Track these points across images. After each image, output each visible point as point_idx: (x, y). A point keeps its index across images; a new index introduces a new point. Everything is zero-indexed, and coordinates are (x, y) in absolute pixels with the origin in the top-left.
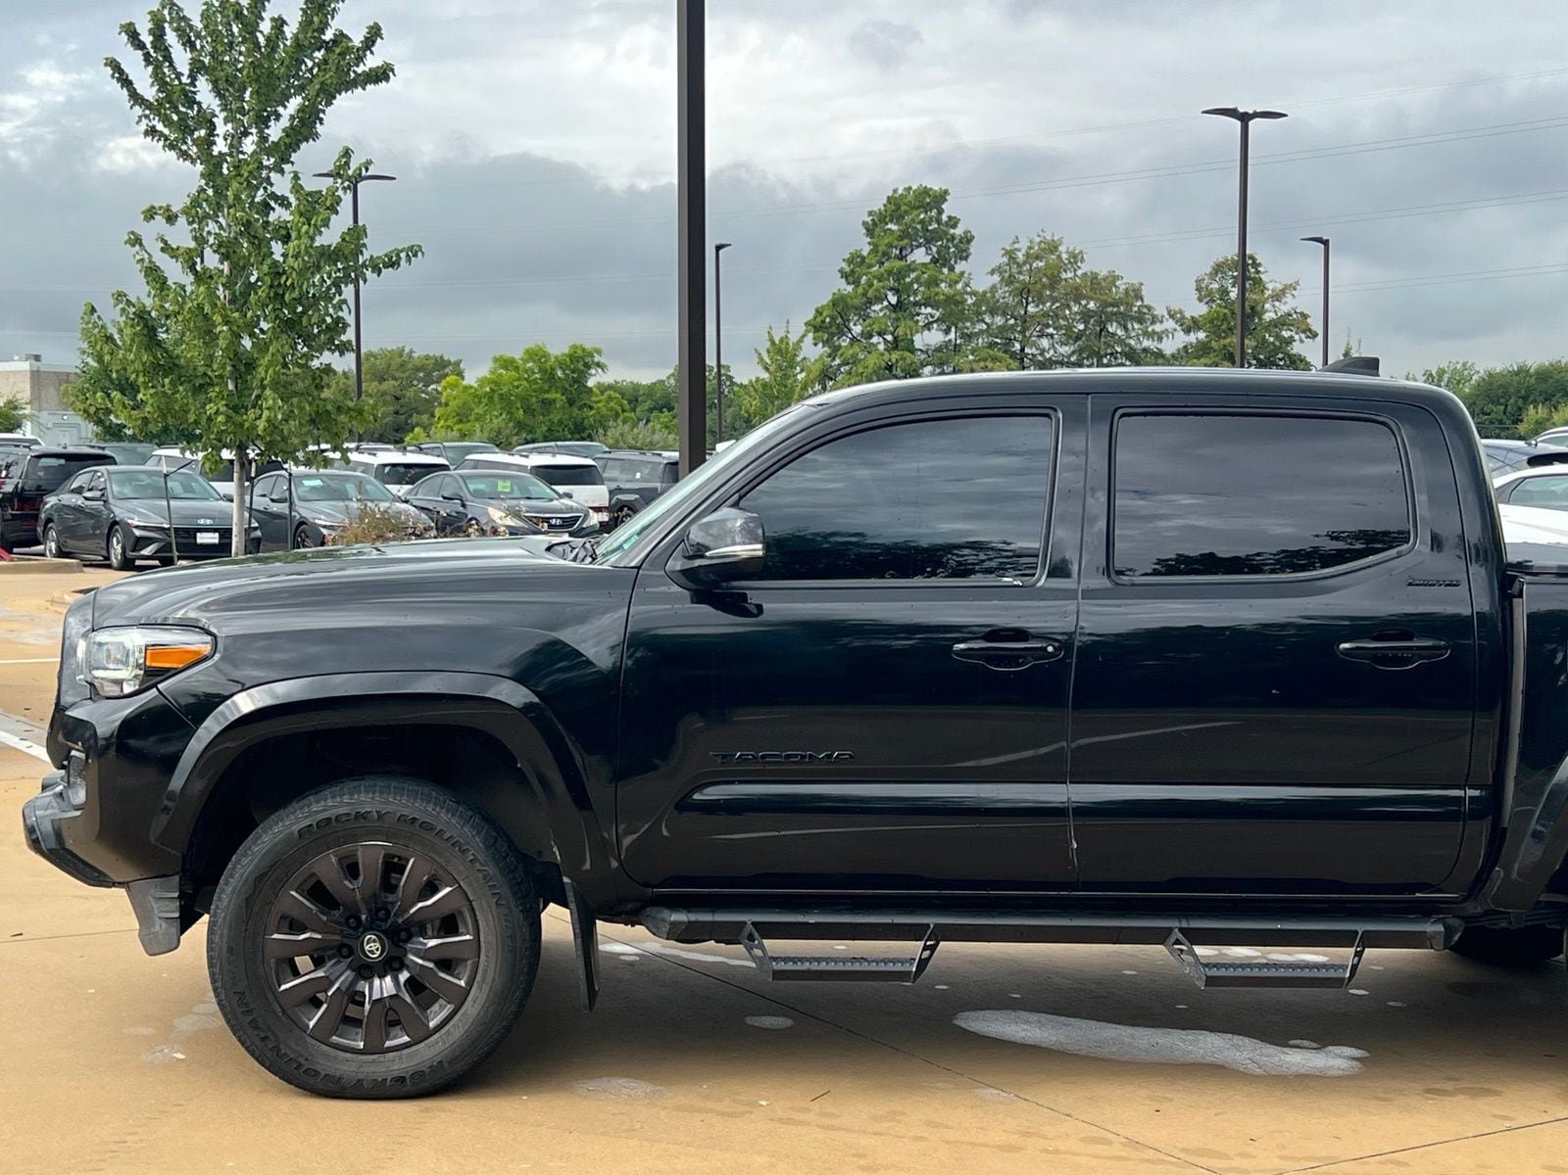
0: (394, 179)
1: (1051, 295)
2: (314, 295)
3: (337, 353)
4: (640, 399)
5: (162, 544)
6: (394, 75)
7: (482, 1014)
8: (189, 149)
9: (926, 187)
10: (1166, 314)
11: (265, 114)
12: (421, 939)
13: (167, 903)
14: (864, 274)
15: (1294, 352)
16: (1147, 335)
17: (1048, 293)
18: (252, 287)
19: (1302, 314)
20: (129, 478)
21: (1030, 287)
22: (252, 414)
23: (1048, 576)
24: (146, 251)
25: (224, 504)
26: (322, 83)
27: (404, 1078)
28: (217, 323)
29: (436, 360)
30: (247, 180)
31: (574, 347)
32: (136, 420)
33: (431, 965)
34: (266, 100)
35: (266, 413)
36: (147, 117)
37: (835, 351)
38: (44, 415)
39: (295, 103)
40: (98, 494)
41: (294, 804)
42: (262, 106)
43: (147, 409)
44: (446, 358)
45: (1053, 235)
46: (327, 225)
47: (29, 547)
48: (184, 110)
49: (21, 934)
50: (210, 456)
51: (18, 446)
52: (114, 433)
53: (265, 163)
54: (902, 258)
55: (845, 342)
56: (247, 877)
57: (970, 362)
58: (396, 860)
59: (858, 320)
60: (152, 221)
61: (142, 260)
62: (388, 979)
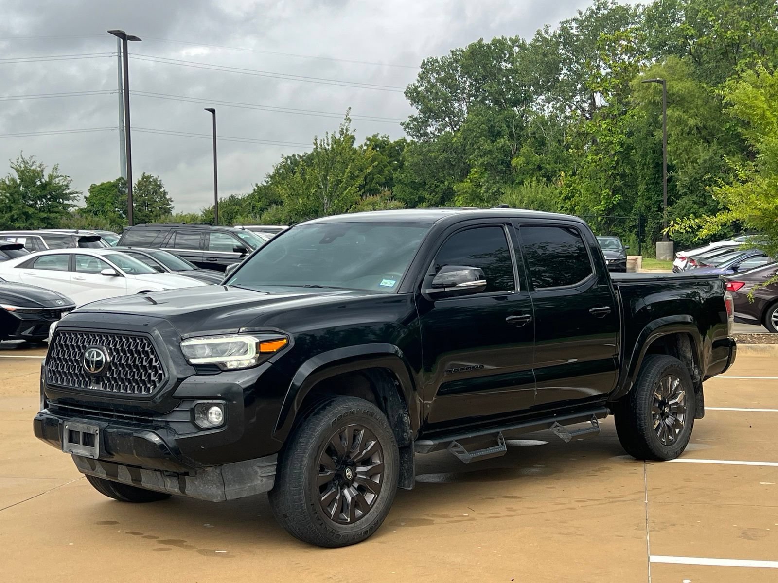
13: (269, 468)
23: (520, 290)
33: (368, 478)
62: (352, 488)
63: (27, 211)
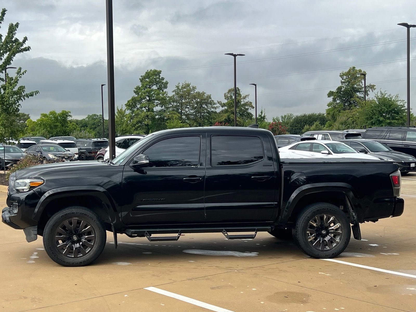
1: (188, 98)
2: (12, 103)
6: (31, 49)
9: (156, 70)
10: (217, 102)
12: (84, 236)
13: (34, 231)
14: (140, 92)
15: (249, 112)
16: (212, 107)
17: (187, 97)
19: (250, 102)
21: (183, 96)
23: (200, 165)
26: (13, 51)
27: (82, 262)
29: (22, 114)
31: (63, 111)
33: (86, 241)
37: (133, 112)
45: (188, 82)
46: (15, 86)
54: (150, 88)
55: (135, 110)
57: (168, 115)
58: (79, 221)
59: (139, 104)
62: (78, 244)
63: (379, 119)
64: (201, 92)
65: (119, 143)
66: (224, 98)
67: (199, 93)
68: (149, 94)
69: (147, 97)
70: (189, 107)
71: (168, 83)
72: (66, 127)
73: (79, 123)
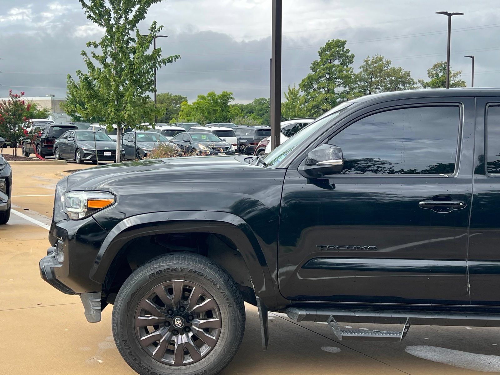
0: (167, 37)
2: (143, 72)
3: (151, 92)
4: (243, 110)
5: (93, 155)
7: (222, 351)
8: (102, 22)
9: (339, 40)
10: (417, 81)
11: (127, 10)
12: (198, 320)
13: (96, 303)
14: (318, 68)
16: (411, 88)
17: (379, 74)
18: (123, 69)
19: (463, 81)
20: (82, 134)
21: (373, 73)
22: (123, 112)
23: (459, 174)
24: (88, 57)
25: (113, 142)
28: (111, 81)
29: (179, 97)
30: (121, 33)
31: (224, 92)
32: (84, 114)
34: (128, 6)
35: (128, 112)
36: (88, 12)
37: (308, 93)
38: (56, 114)
39: (137, 7)
40: (72, 139)
41: (147, 264)
42: (126, 8)
43: (88, 110)
44: (182, 96)
45: (381, 56)
46: (148, 48)
47: (50, 156)
48: (100, 9)
49: (41, 304)
50: (109, 126)
51: (47, 123)
52: (77, 119)
53: (127, 27)
54: (331, 63)
55: (312, 91)
56: (128, 294)
57: (353, 97)
58: (188, 287)
59: (316, 83)
60: (90, 47)
61: (86, 60)
62: (184, 335)
64: (397, 68)
65: (288, 130)
66: (427, 75)
67: (394, 70)
68: (330, 71)
69: (327, 75)
70: (381, 87)
71: (354, 56)
72: (227, 113)
73: (244, 108)
